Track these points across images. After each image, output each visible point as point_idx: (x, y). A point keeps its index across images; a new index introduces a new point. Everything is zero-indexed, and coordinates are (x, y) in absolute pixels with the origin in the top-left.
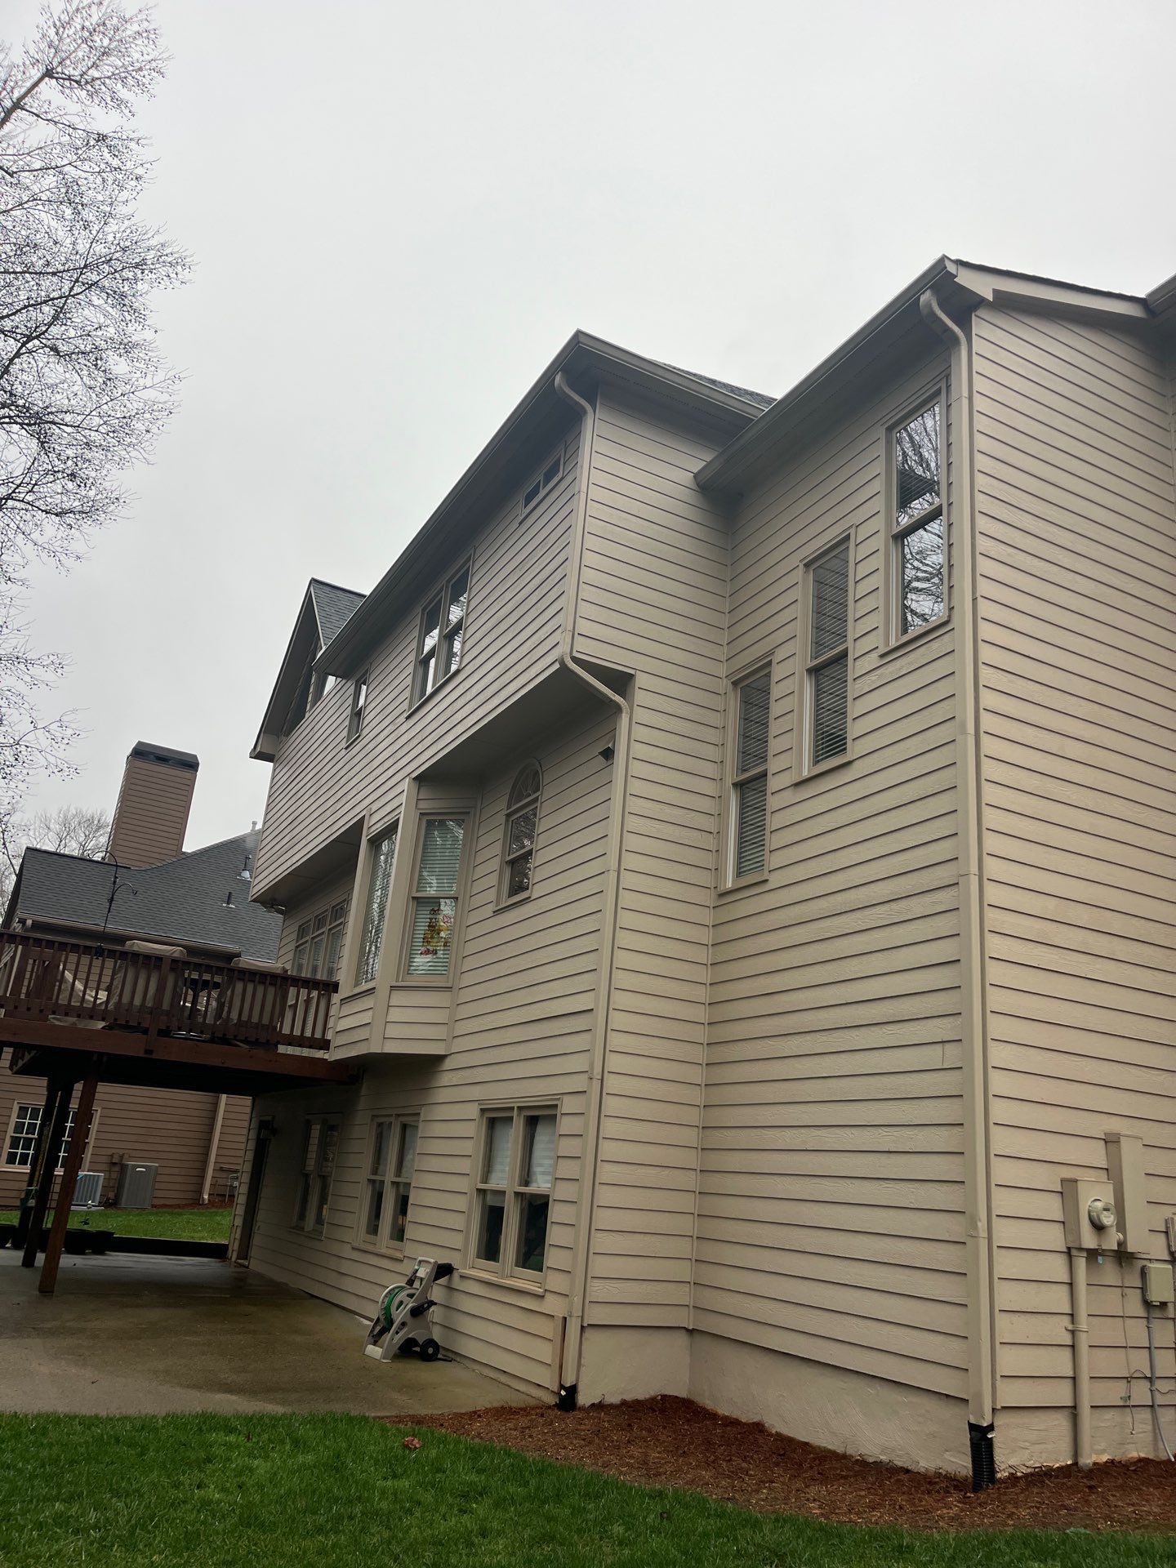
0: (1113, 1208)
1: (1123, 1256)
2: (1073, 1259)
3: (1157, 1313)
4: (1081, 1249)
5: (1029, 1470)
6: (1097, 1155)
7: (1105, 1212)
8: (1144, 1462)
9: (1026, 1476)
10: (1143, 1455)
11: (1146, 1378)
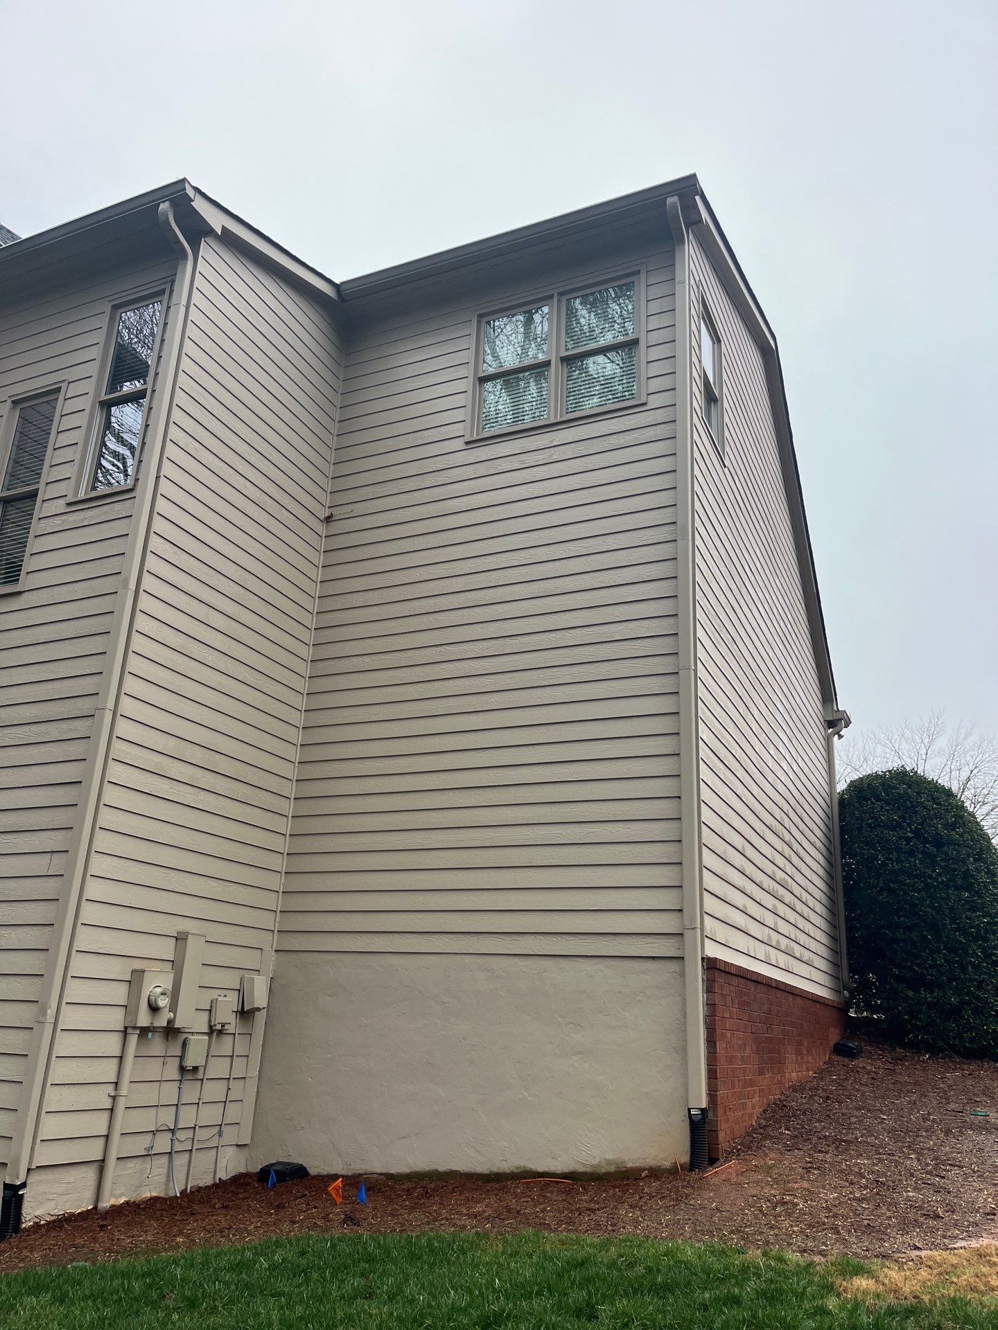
0: (169, 993)
1: (171, 1031)
2: (128, 1036)
3: (189, 1076)
4: (135, 1028)
5: (53, 1218)
6: (166, 949)
7: (162, 996)
8: (154, 1200)
9: (49, 1223)
10: (154, 1194)
11: (170, 1129)
